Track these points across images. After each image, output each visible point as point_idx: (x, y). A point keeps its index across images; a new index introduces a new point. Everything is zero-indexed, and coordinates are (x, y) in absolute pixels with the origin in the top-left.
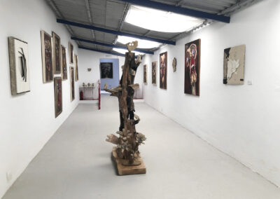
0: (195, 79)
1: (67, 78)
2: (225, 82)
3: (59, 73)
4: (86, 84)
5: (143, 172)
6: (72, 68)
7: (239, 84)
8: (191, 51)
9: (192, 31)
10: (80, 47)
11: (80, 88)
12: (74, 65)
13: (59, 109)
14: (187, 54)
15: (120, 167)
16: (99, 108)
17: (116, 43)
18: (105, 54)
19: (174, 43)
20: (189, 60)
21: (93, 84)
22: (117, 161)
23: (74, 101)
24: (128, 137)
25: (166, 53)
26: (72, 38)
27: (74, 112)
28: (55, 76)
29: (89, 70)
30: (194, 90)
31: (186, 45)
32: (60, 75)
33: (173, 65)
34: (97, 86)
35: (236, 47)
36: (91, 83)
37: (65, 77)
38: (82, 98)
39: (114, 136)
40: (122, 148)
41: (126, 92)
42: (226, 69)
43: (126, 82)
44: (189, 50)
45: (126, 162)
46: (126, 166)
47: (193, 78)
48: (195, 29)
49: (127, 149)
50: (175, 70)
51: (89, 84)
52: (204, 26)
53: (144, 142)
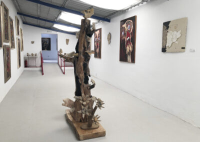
0: (131, 49)
1: (14, 48)
2: (164, 50)
3: (8, 42)
4: (30, 54)
5: (103, 134)
6: (19, 40)
7: (180, 52)
8: (127, 26)
9: (128, 9)
10: (24, 23)
11: (25, 58)
12: (20, 37)
13: (8, 75)
14: (122, 29)
15: (80, 132)
16: (43, 74)
17: (58, 19)
18: (47, 30)
19: (109, 21)
20: (125, 34)
21: (36, 54)
22: (75, 125)
23: (21, 68)
24: (88, 102)
25: (100, 30)
26: (18, 13)
27: (20, 77)
28: (4, 44)
29: (33, 42)
30: (129, 58)
31: (121, 21)
32: (9, 44)
33: (108, 38)
34: (39, 56)
35: (177, 20)
36: (34, 53)
37: (13, 46)
38: (26, 66)
39: (70, 101)
40: (82, 113)
41: (83, 57)
42: (165, 39)
43: (83, 48)
44: (124, 26)
45: (85, 126)
46: (85, 130)
47: (129, 48)
48: (131, 8)
49: (88, 114)
50: (110, 43)
51: (32, 54)
52: (141, 4)
53: (103, 105)
